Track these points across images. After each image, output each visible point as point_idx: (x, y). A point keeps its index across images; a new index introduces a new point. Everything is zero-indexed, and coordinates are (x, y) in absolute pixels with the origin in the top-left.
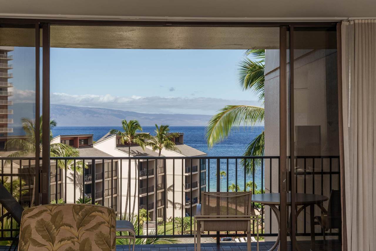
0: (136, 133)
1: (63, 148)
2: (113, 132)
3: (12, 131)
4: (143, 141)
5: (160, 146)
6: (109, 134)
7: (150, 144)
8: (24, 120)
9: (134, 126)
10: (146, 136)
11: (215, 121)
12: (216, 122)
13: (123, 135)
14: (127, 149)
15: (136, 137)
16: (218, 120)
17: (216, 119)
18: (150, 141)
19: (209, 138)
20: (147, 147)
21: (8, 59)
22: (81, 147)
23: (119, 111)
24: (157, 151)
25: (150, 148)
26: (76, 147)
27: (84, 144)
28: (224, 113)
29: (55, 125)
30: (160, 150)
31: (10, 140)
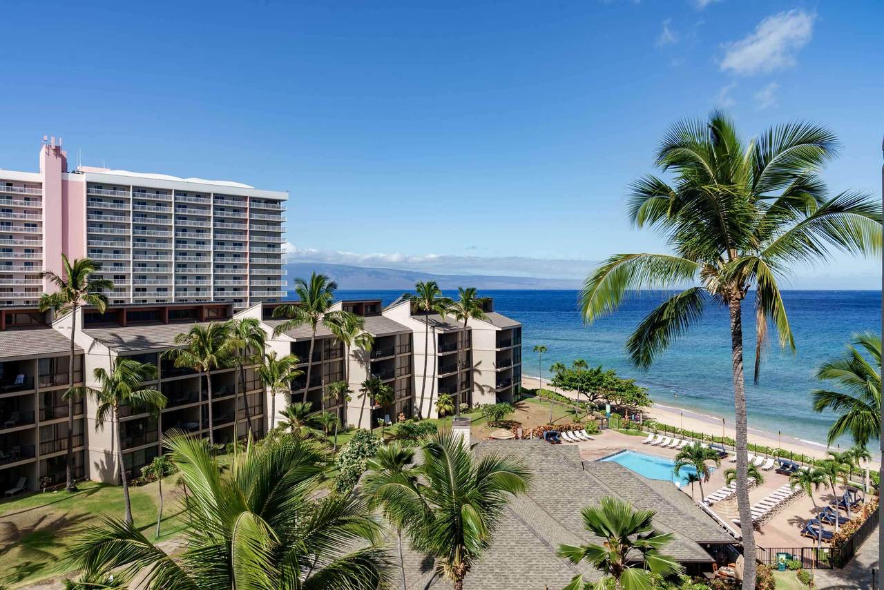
0: (435, 298)
1: (344, 316)
2: (406, 296)
3: (286, 295)
4: (444, 307)
5: (466, 314)
6: (401, 298)
7: (453, 311)
8: (297, 281)
9: (431, 288)
10: (448, 301)
11: (597, 279)
12: (599, 281)
13: (419, 300)
14: (424, 317)
15: (435, 303)
16: (603, 278)
17: (597, 277)
18: (453, 308)
19: (586, 307)
20: (450, 315)
21: (281, 209)
22: (367, 315)
23: (408, 272)
24: (463, 321)
25: (453, 316)
26: (360, 314)
27: (371, 310)
28: (611, 266)
29: (335, 288)
30: (466, 319)
31: (280, 307)
